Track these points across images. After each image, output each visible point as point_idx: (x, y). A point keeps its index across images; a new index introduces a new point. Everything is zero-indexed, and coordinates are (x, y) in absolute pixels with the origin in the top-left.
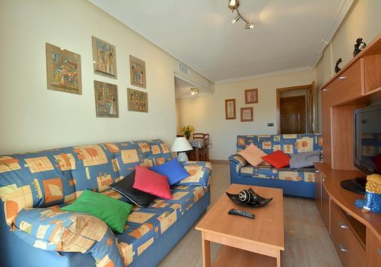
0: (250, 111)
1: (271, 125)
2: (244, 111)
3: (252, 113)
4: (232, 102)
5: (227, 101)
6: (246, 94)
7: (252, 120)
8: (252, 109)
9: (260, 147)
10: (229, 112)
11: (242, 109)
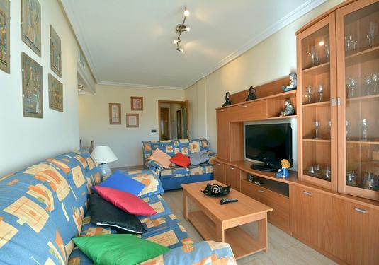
0: (135, 117)
1: (155, 131)
2: (130, 117)
3: (138, 119)
4: (117, 107)
5: (111, 105)
6: (132, 101)
7: (137, 126)
8: (137, 115)
9: (164, 151)
10: (113, 116)
11: (128, 115)
